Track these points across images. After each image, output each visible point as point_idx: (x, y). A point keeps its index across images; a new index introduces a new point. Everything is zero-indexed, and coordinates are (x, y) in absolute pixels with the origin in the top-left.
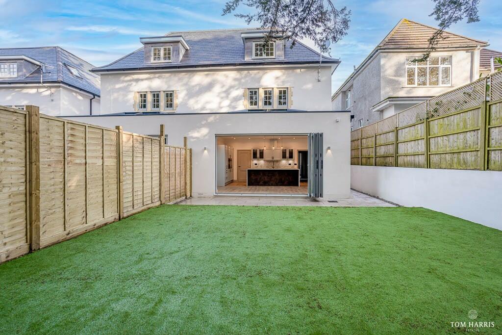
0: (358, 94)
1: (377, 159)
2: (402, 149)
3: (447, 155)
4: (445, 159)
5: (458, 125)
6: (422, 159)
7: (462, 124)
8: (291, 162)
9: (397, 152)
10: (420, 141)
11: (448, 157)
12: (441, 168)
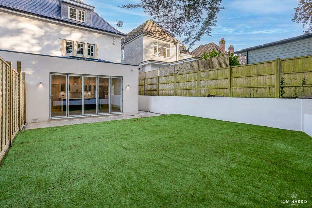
0: (127, 54)
1: (146, 92)
2: (161, 87)
3: (184, 90)
4: (183, 92)
5: (188, 78)
6: (172, 92)
7: (190, 78)
8: (89, 93)
9: (158, 89)
10: (171, 84)
11: (184, 91)
12: (181, 96)
